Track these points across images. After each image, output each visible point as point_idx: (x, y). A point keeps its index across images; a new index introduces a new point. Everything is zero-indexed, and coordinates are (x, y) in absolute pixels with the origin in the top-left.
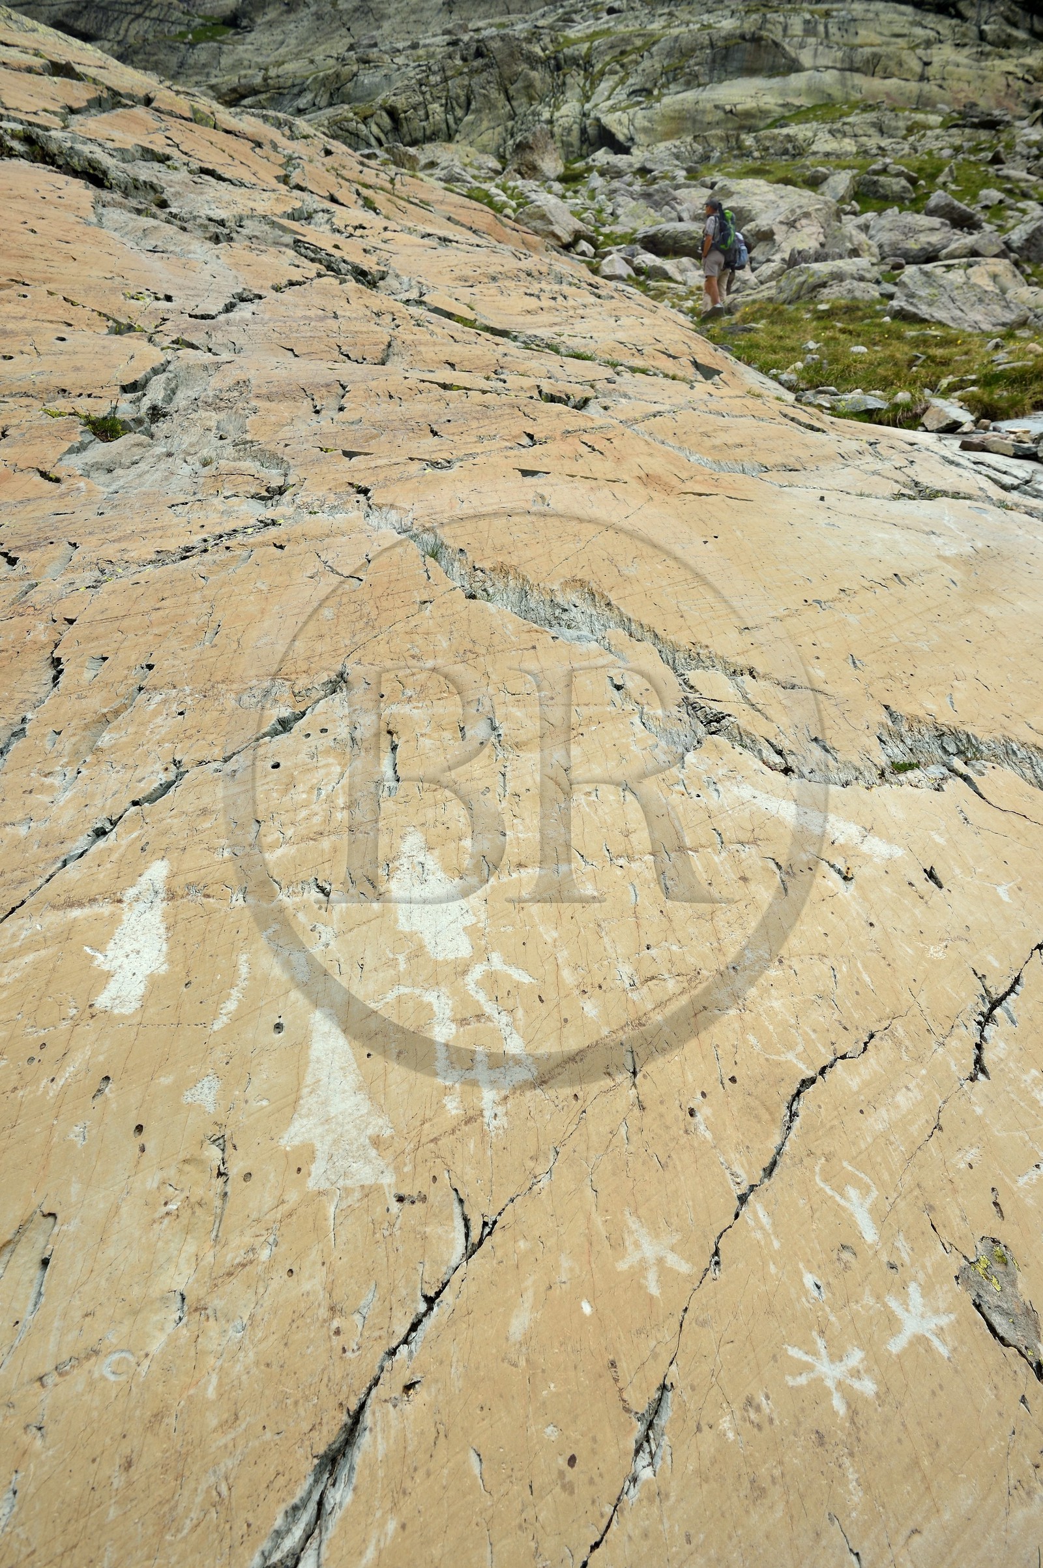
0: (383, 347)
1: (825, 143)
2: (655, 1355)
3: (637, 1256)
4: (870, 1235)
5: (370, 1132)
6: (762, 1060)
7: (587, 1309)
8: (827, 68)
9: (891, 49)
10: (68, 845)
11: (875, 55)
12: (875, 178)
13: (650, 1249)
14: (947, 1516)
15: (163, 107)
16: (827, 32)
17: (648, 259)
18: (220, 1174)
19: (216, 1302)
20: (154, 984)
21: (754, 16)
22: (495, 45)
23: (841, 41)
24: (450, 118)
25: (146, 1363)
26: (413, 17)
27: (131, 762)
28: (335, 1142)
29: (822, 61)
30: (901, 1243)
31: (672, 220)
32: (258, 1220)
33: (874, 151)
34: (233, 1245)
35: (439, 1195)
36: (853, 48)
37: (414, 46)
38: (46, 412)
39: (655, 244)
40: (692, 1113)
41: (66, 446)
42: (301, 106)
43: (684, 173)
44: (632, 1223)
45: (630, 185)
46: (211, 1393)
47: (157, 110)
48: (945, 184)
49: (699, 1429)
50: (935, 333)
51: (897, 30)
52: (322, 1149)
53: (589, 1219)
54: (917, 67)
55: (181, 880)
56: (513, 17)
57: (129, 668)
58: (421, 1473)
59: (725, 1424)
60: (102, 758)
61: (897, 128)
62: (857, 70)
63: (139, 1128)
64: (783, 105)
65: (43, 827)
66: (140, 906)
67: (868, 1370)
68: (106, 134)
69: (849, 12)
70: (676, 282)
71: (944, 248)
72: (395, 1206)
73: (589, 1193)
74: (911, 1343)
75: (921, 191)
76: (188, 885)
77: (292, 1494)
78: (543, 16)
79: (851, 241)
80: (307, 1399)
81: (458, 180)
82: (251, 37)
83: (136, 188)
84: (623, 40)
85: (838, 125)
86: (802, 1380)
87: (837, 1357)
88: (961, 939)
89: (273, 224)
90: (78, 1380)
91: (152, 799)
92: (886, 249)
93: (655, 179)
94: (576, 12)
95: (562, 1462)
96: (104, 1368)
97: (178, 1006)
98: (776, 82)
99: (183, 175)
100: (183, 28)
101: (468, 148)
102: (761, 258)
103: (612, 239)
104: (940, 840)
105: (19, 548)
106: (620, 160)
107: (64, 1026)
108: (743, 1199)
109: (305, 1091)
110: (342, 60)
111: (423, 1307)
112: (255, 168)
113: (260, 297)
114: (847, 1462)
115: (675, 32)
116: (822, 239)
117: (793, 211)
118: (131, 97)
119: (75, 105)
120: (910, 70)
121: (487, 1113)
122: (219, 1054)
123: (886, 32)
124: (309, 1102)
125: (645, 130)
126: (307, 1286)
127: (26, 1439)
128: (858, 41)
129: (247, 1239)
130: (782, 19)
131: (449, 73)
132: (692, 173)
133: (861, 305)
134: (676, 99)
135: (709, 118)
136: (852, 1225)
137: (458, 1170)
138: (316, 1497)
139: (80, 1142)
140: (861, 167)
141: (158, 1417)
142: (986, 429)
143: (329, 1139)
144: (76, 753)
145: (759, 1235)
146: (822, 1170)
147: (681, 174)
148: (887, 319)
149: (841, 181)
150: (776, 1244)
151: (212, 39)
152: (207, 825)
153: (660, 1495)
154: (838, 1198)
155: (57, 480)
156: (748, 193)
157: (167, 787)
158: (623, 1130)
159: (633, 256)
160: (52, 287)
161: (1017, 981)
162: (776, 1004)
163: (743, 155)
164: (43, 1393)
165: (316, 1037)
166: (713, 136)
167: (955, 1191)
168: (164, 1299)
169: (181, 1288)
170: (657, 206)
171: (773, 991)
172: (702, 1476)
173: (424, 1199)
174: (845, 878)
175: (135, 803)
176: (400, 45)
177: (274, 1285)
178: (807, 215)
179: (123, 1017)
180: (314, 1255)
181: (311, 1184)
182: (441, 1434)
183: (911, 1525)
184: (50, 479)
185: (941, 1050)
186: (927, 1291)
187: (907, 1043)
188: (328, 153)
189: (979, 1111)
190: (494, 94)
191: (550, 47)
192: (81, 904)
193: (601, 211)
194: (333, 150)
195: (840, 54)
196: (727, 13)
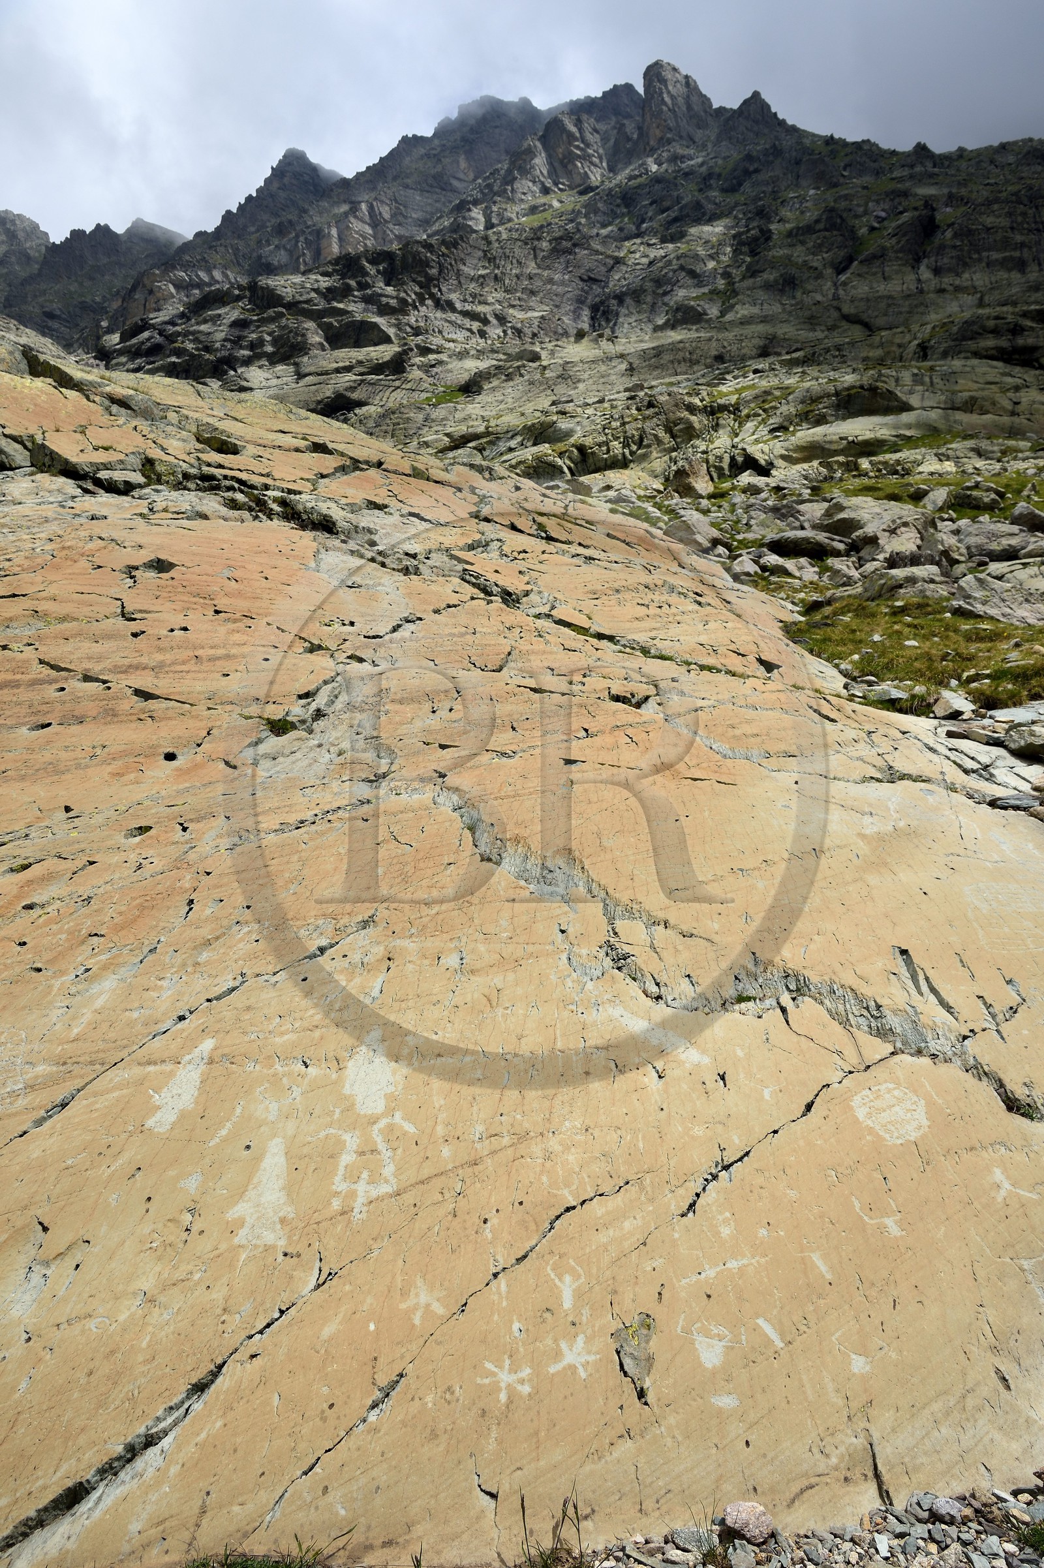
0: (503, 656)
1: (931, 465)
2: (402, 1357)
3: (415, 1301)
4: (567, 1304)
5: (281, 1214)
6: (545, 1192)
7: (372, 1327)
8: (933, 408)
9: (986, 393)
10: (159, 1026)
11: (972, 398)
12: (969, 493)
13: (424, 1298)
14: (542, 1463)
15: (390, 468)
16: (932, 382)
17: (773, 559)
18: (187, 1230)
19: (162, 1299)
20: (183, 1116)
21: (872, 372)
22: (663, 398)
23: (944, 388)
24: (627, 451)
25: (115, 1325)
26: (602, 380)
27: (214, 973)
28: (258, 1218)
29: (927, 403)
30: (586, 1311)
31: (795, 528)
32: (199, 1257)
33: (971, 471)
34: (181, 1269)
35: (309, 1255)
36: (954, 393)
37: (601, 401)
38: (241, 715)
39: (782, 548)
40: (485, 1221)
41: (249, 741)
42: (513, 446)
43: (809, 491)
44: (419, 1282)
45: (765, 500)
46: (144, 1345)
47: (385, 470)
48: (1028, 496)
49: (413, 1399)
50: (985, 627)
51: (990, 378)
52: (249, 1221)
53: (393, 1278)
54: (1008, 405)
55: (220, 1052)
56: (679, 378)
57: (234, 908)
58: (245, 1400)
59: (429, 1399)
60: (198, 969)
61: (993, 452)
62: (958, 409)
63: (149, 1199)
64: (896, 436)
65: (148, 1012)
66: (191, 1067)
67: (529, 1380)
68: (342, 492)
69: (950, 367)
70: (794, 577)
71: (1023, 548)
72: (281, 1258)
73: (400, 1262)
74: (564, 1368)
75: (1010, 502)
76: (223, 1055)
77: (171, 1400)
78: (703, 376)
79: (943, 545)
80: (194, 1354)
81: (625, 501)
82: (478, 398)
83: (357, 532)
84: (765, 392)
85: (943, 450)
86: (487, 1381)
87: (513, 1370)
88: (720, 1123)
89: (453, 557)
90: (77, 1328)
91: (218, 998)
92: (973, 550)
93: (785, 495)
94: (728, 373)
95: (326, 1406)
96: (92, 1324)
97: (193, 1130)
98: (889, 419)
99: (396, 518)
100: (429, 395)
101: (640, 473)
102: (868, 557)
103: (744, 544)
104: (740, 1053)
105: (191, 820)
106: (760, 481)
107: (124, 1136)
108: (495, 1275)
109: (251, 1187)
110: (545, 413)
111: (277, 1315)
112: (453, 507)
113: (420, 619)
114: (494, 1427)
115: (807, 385)
116: (919, 542)
117: (894, 521)
118: (367, 462)
119: (325, 473)
120: (1003, 408)
121: (355, 1210)
122: (207, 1161)
123: (981, 381)
124: (251, 1193)
125: (783, 457)
126: (214, 1296)
127: (43, 1353)
128: (957, 388)
129: (190, 1267)
130: (894, 373)
131: (627, 420)
132: (815, 490)
133: (930, 602)
134: (806, 434)
135: (834, 447)
136: (559, 1297)
137: (325, 1242)
138: (186, 1406)
139: (114, 1203)
140: (957, 485)
141: (113, 1352)
142: (984, 717)
143: (255, 1216)
144: (184, 965)
145: (496, 1298)
146: (554, 1263)
147: (806, 493)
148: (948, 615)
149: (940, 495)
150: (504, 1304)
151: (450, 401)
152: (247, 1017)
153: (376, 1430)
154: (557, 1281)
155: (235, 767)
156: (856, 508)
157: (233, 989)
158: (436, 1229)
159: (760, 557)
160: (269, 619)
161: (747, 1154)
162: (571, 1158)
163: (860, 475)
164: (57, 1332)
165: (268, 1155)
166: (837, 462)
167: (636, 1283)
168: (135, 1294)
169: (145, 1289)
170: (783, 517)
171: (573, 1150)
172: (404, 1424)
173: (299, 1255)
174: (660, 1077)
175: (209, 1000)
176: (590, 401)
177: (197, 1293)
178: (905, 524)
179: (159, 1133)
180: (225, 1280)
181: (236, 1241)
182: (263, 1382)
183: (518, 1465)
184: (231, 767)
185: (670, 1195)
186: (588, 1340)
187: (649, 1189)
188: (518, 488)
189: (676, 1235)
190: (661, 433)
191: (707, 398)
192: (155, 1063)
193: (738, 522)
194: (522, 486)
195: (943, 398)
196: (849, 370)
